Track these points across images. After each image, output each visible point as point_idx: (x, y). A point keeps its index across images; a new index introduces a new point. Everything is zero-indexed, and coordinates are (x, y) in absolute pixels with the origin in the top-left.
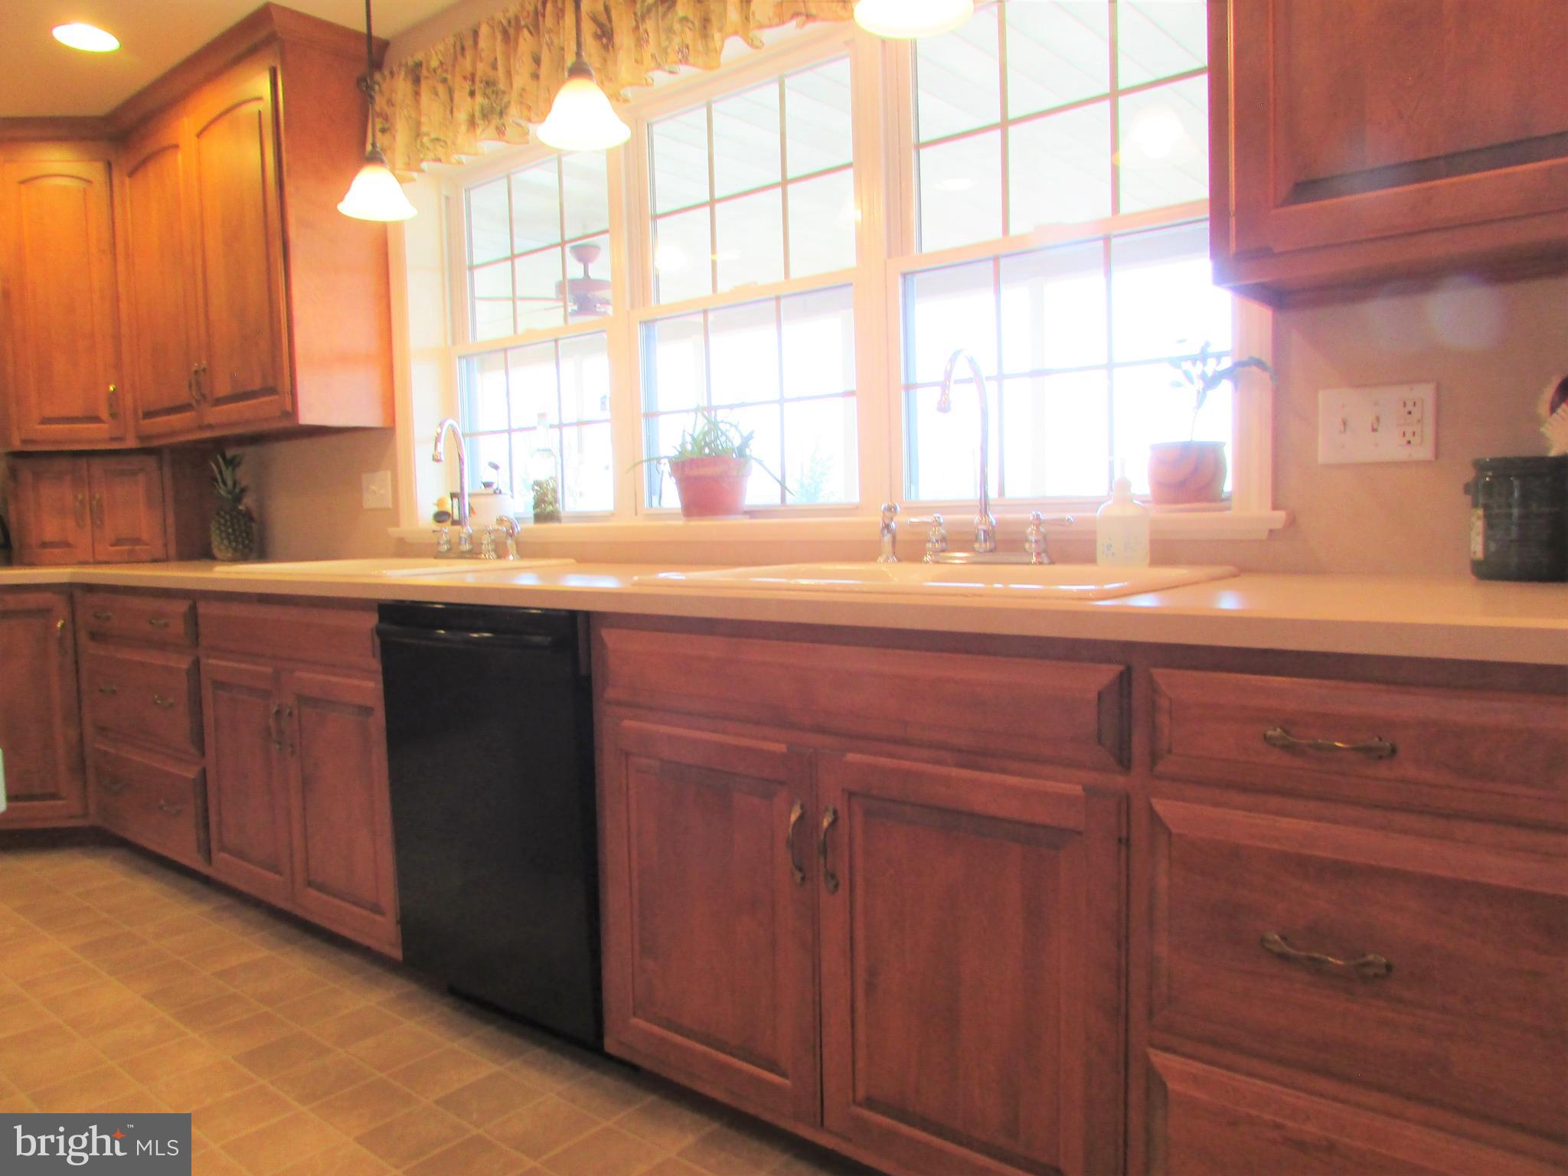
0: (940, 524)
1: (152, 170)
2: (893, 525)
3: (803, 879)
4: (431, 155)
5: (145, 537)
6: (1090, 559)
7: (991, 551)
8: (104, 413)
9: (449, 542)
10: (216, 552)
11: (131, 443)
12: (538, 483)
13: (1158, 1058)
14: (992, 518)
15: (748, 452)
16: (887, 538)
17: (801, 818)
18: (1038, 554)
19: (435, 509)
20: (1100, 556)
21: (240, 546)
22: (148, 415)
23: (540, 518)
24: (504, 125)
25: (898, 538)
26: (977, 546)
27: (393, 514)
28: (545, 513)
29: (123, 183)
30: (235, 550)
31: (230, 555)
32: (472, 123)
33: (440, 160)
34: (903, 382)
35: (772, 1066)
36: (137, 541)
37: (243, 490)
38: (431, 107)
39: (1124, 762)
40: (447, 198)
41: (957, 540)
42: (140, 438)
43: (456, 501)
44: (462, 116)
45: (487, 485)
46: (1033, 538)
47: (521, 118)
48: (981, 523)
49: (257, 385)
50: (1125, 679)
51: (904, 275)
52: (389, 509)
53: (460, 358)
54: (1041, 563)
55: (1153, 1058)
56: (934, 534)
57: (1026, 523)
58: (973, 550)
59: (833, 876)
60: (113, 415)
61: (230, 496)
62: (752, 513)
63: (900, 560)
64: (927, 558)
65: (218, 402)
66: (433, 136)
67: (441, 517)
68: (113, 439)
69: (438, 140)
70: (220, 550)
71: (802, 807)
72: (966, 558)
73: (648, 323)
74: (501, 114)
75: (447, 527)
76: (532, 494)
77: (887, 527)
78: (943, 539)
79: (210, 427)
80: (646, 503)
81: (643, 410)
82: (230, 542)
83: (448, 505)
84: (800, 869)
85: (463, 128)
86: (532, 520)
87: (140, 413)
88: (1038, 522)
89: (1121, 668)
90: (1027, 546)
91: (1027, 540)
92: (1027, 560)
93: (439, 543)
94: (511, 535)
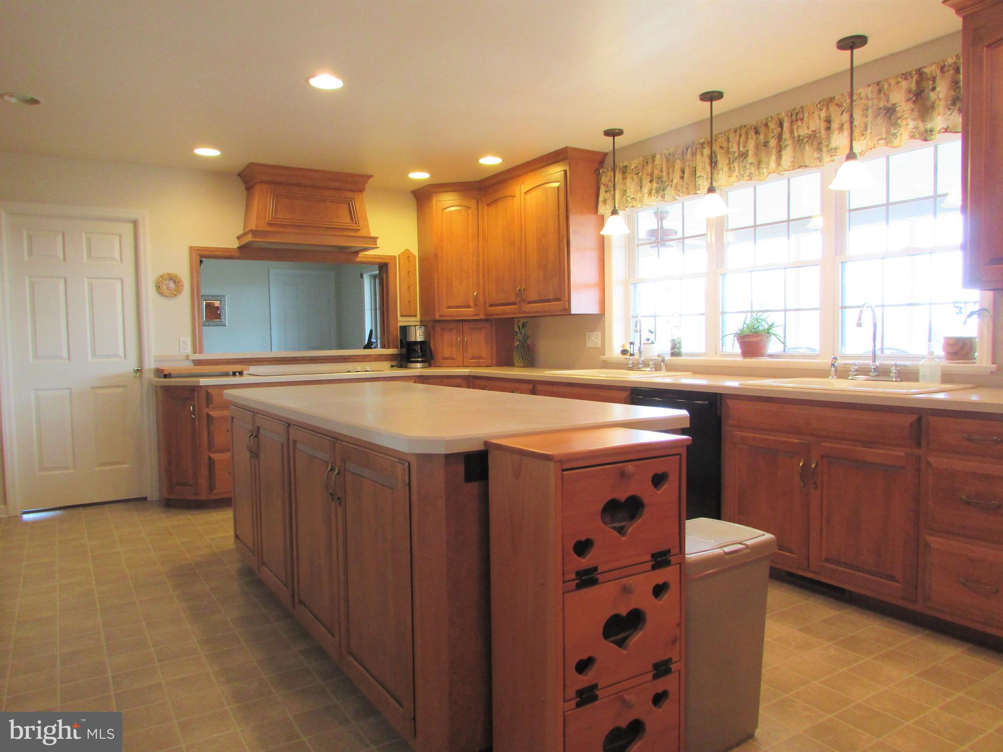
0: (855, 365)
1: (500, 204)
2: (836, 364)
3: (804, 485)
4: (630, 205)
5: (484, 356)
6: (917, 380)
7: (877, 376)
8: (472, 304)
9: (633, 363)
10: (516, 363)
11: (481, 317)
12: (673, 341)
13: (929, 538)
14: (877, 363)
15: (771, 331)
16: (833, 369)
17: (803, 465)
18: (896, 377)
19: (621, 349)
20: (920, 379)
21: (527, 361)
22: (491, 305)
23: (673, 354)
24: (664, 194)
25: (838, 369)
26: (871, 374)
27: (602, 350)
28: (675, 352)
29: (483, 209)
30: (524, 363)
31: (522, 365)
32: (650, 193)
33: (634, 207)
34: (840, 305)
35: (791, 551)
36: (481, 358)
37: (528, 337)
38: (631, 186)
39: (919, 444)
40: (628, 216)
41: (863, 371)
42: (487, 315)
43: (632, 345)
44: (646, 190)
45: (648, 340)
46: (894, 372)
47: (676, 195)
48: (872, 365)
49: (551, 297)
50: (919, 419)
51: (842, 263)
52: (599, 348)
53: (632, 284)
54: (896, 381)
55: (927, 538)
56: (853, 368)
57: (891, 366)
58: (869, 375)
59: (815, 483)
60: (476, 305)
61: (523, 340)
62: (770, 356)
63: (838, 378)
64: (850, 377)
65: (530, 302)
66: (631, 197)
67: (624, 352)
68: (475, 315)
69: (633, 198)
70: (518, 363)
71: (804, 461)
72: (864, 378)
73: (723, 275)
74: (664, 190)
75: (627, 356)
76: (670, 344)
77: (833, 365)
78: (857, 371)
79: (525, 312)
80: (721, 350)
81: (721, 311)
82: (523, 360)
83: (627, 347)
84: (803, 481)
85: (647, 195)
86: (670, 355)
87: (488, 305)
88: (896, 366)
89: (918, 416)
90: (891, 374)
91: (891, 372)
92: (891, 380)
93: (628, 364)
94: (664, 362)
